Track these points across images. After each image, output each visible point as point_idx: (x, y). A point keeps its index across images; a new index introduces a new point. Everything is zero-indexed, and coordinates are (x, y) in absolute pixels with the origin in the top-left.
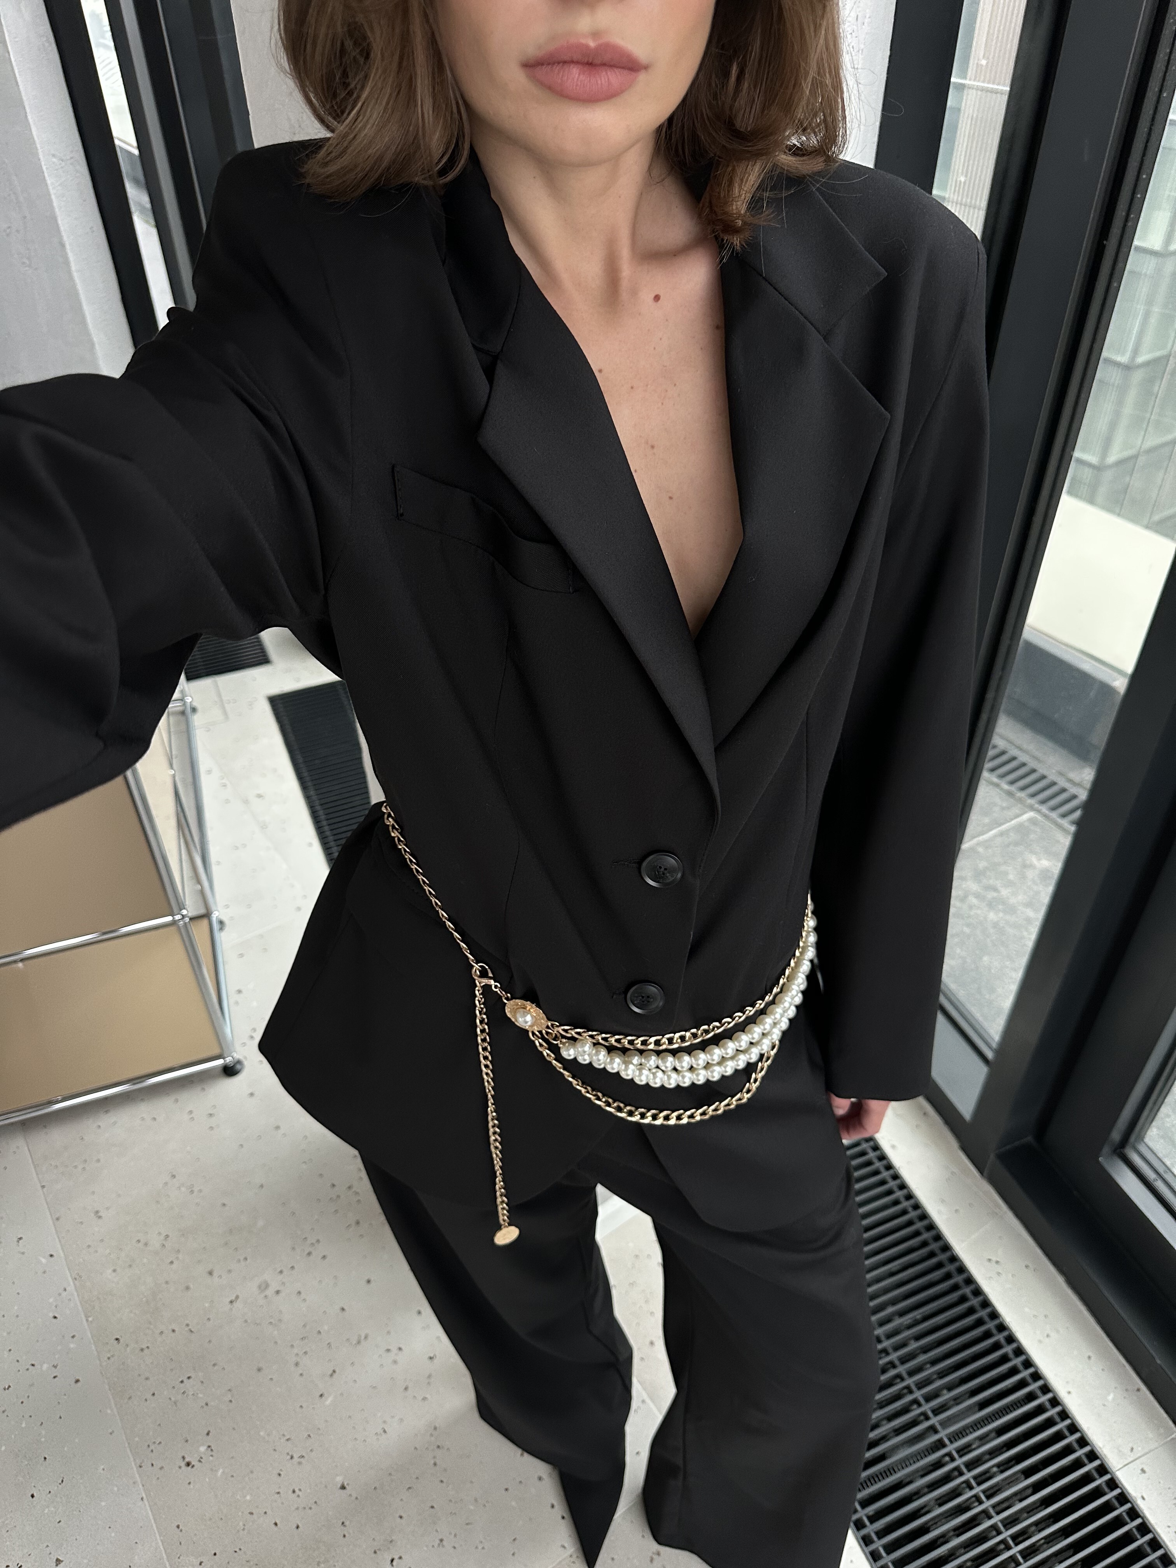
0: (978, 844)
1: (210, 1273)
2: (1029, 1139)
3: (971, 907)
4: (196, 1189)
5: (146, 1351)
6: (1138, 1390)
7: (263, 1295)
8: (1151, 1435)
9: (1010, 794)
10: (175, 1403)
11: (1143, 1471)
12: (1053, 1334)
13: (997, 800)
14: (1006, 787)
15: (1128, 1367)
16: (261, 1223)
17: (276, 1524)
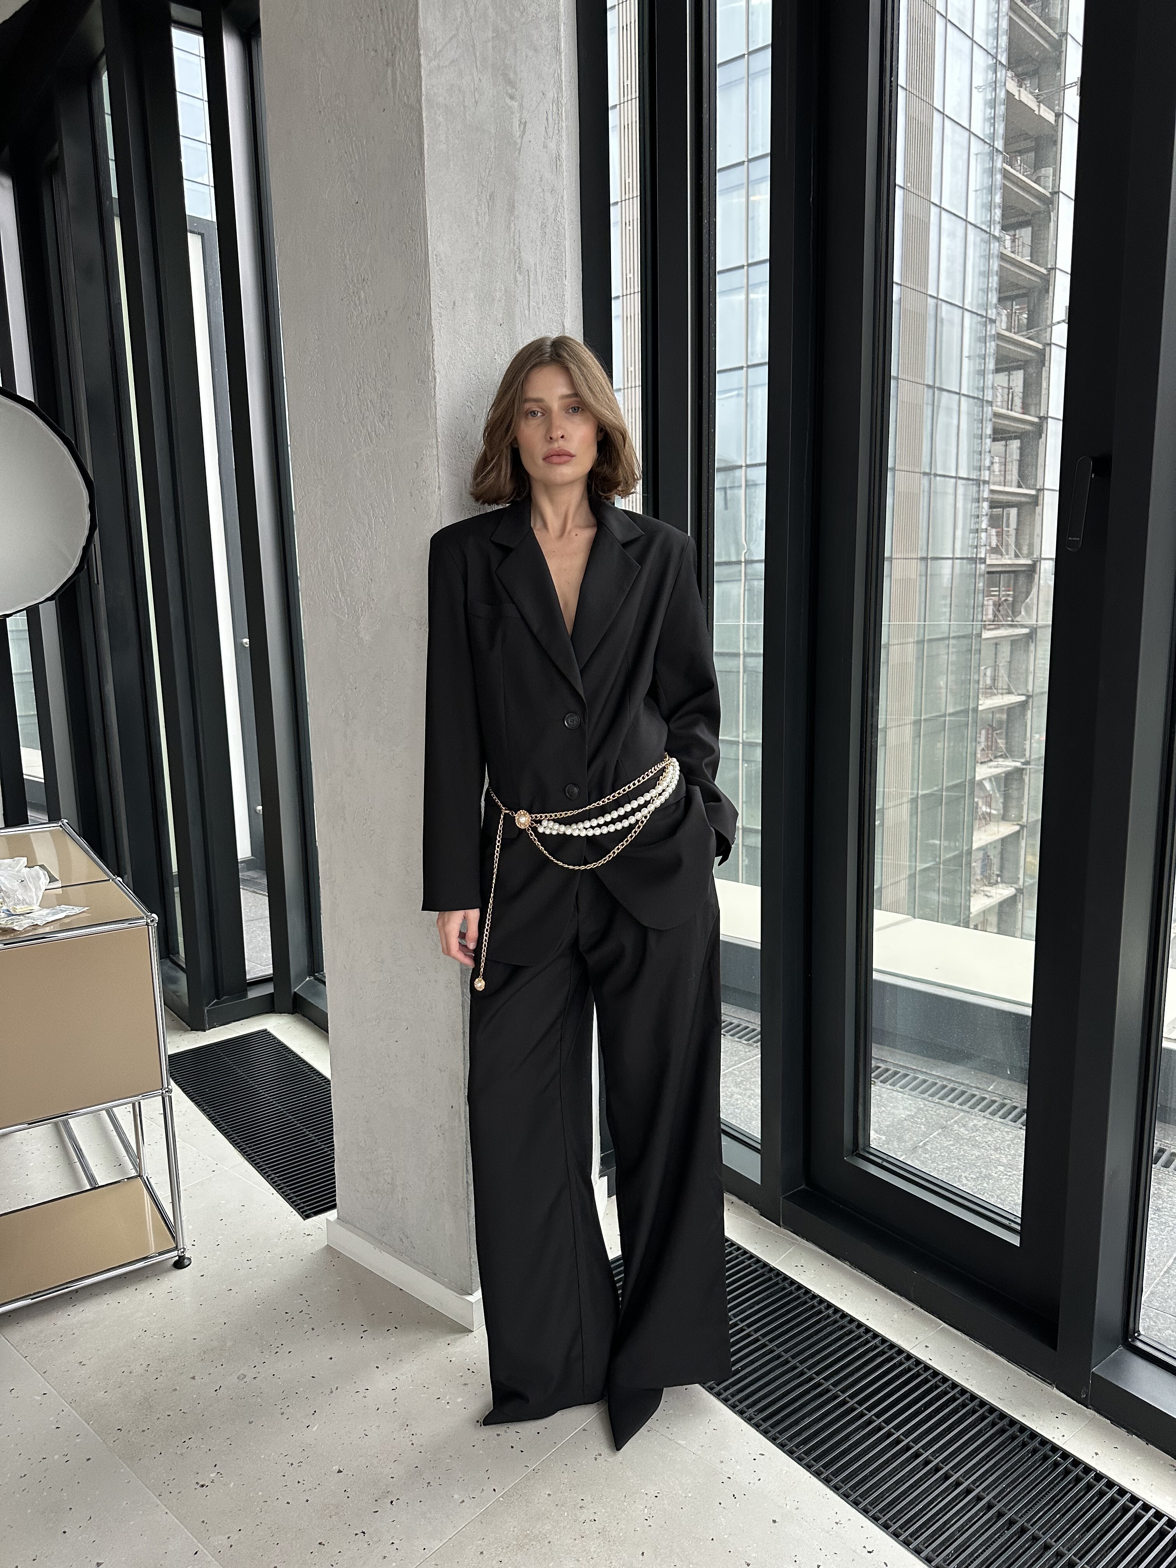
0: (734, 1070)
1: (193, 1378)
2: (803, 1187)
3: (737, 1100)
4: (167, 1335)
5: (147, 1431)
6: (913, 1309)
7: (242, 1382)
8: (927, 1329)
9: (748, 1044)
10: (182, 1455)
11: (927, 1347)
12: (849, 1294)
13: (741, 1048)
14: (746, 1042)
15: (903, 1299)
16: (229, 1344)
17: (288, 1503)
